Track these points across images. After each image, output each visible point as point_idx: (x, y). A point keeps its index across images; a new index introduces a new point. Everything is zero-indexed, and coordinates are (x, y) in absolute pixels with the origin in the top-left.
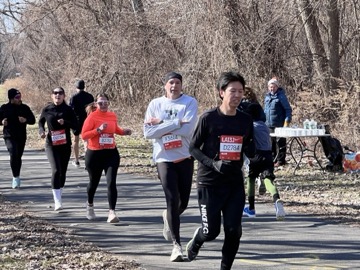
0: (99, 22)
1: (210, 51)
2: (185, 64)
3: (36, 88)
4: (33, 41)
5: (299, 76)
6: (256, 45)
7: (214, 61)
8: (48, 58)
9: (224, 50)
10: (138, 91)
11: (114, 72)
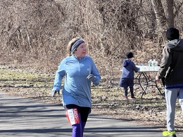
1: (83, 11)
2: (66, 21)
5: (146, 29)
6: (115, 7)
7: (86, 18)
9: (93, 12)
10: (34, 41)
11: (17, 27)
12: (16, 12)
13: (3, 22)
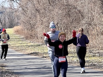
0: (50, 4)
1: (94, 14)
2: (84, 20)
3: (26, 30)
4: (24, 11)
7: (95, 18)
8: (30, 18)
9: (99, 14)
10: (66, 31)
11: (56, 23)
12: (56, 15)
13: (48, 20)
